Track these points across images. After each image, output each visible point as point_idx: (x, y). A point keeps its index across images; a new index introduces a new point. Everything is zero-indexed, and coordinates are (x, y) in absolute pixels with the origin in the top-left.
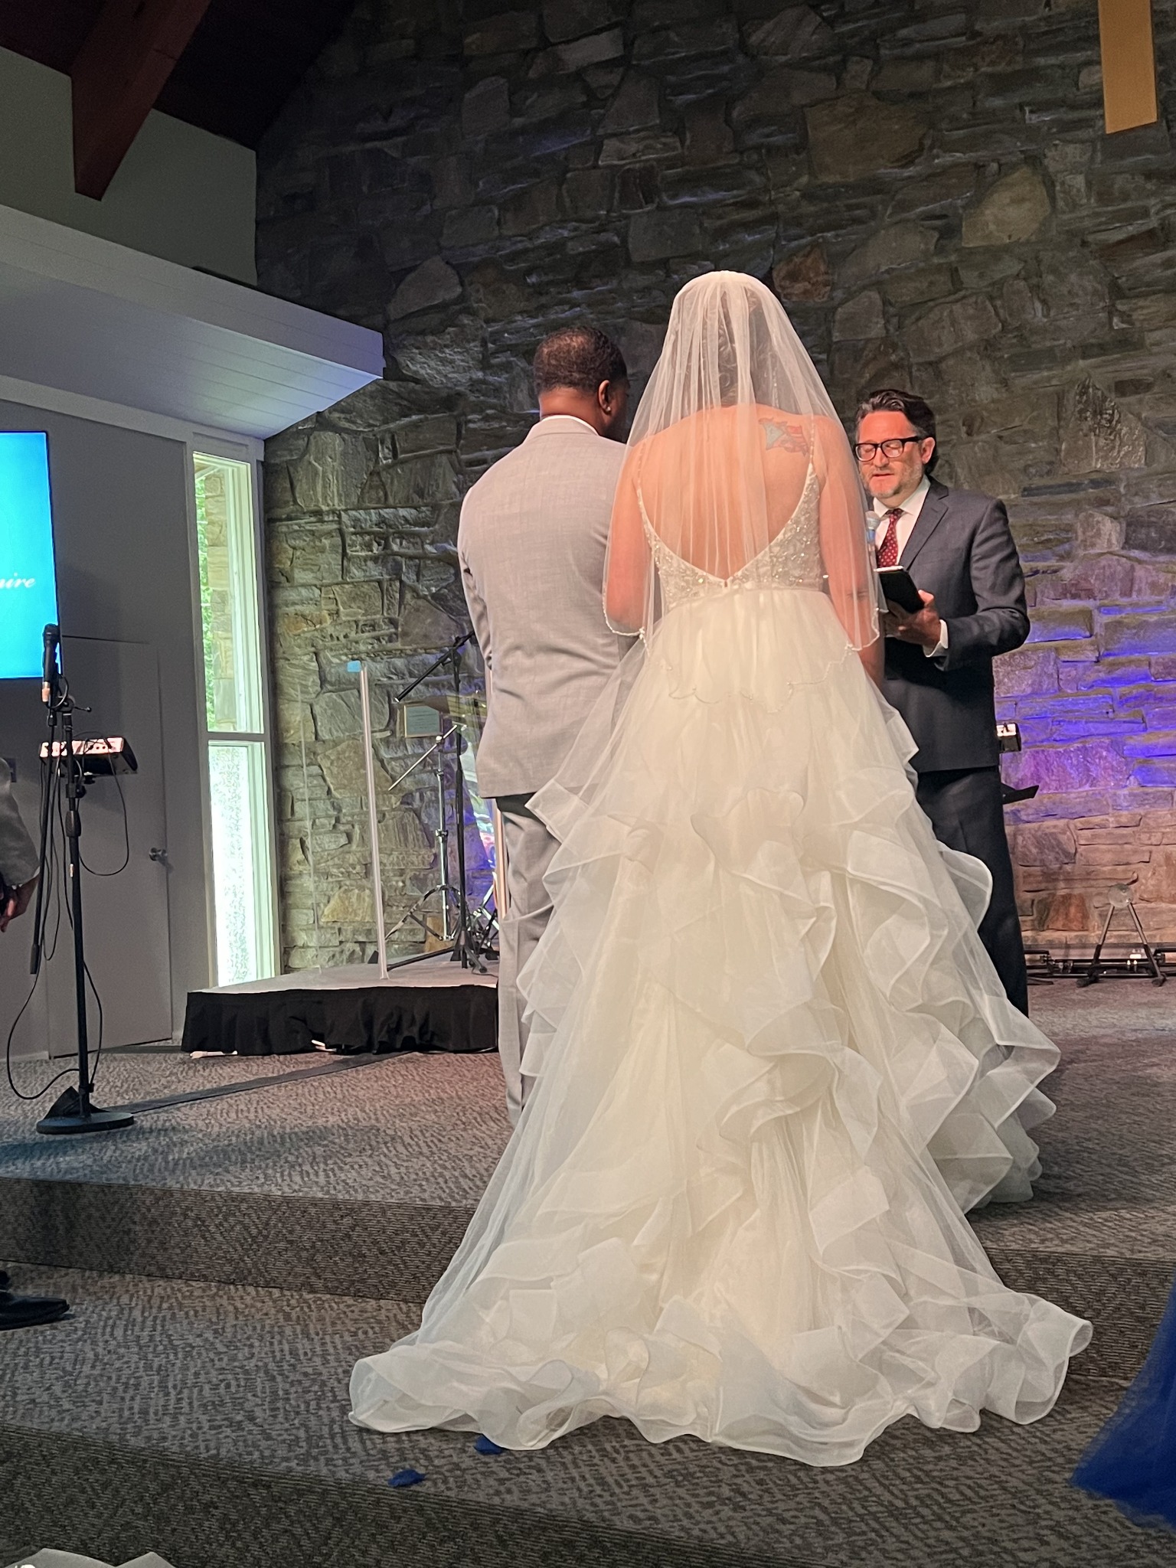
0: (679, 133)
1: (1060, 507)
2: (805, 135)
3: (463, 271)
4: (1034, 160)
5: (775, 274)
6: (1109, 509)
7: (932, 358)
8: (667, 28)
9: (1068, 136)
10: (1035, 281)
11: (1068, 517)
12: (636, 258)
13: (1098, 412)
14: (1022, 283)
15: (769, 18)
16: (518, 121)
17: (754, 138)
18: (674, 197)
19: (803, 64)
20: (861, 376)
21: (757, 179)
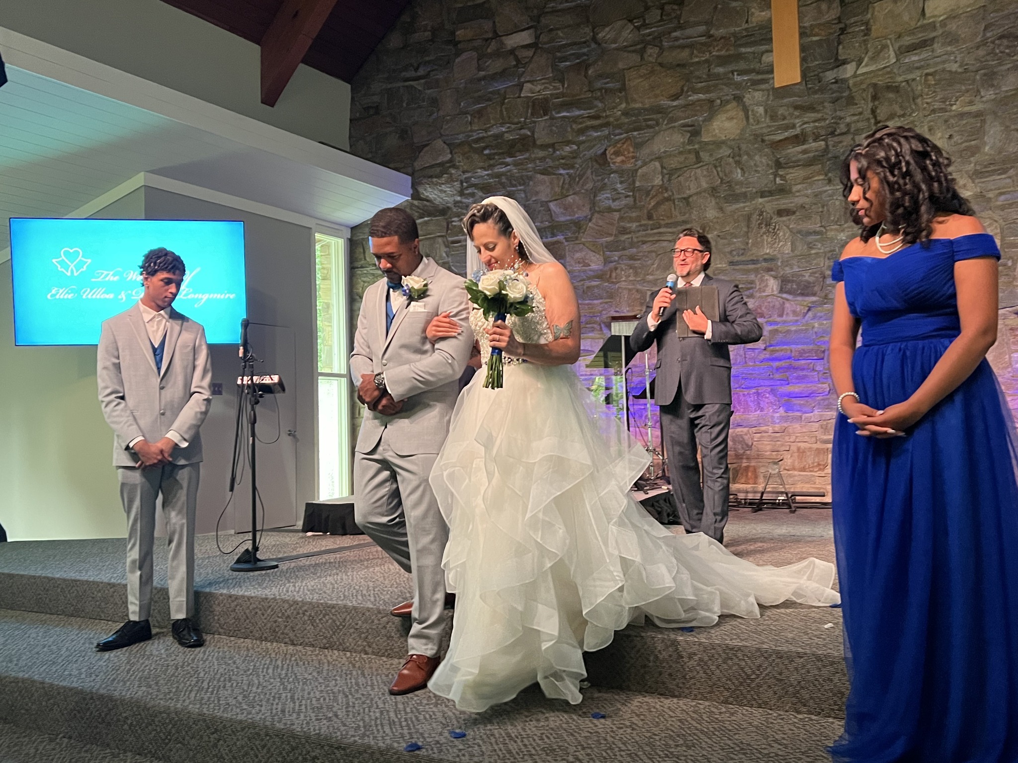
0: (562, 81)
1: (747, 272)
2: (624, 84)
3: (452, 146)
4: (738, 99)
5: (607, 152)
6: (773, 273)
7: (685, 196)
8: (558, 29)
9: (756, 87)
10: (737, 158)
11: (752, 277)
12: (538, 142)
13: (768, 225)
14: (731, 160)
15: (608, 26)
16: (482, 73)
17: (598, 84)
18: (559, 113)
19: (624, 49)
20: (650, 204)
21: (600, 105)
